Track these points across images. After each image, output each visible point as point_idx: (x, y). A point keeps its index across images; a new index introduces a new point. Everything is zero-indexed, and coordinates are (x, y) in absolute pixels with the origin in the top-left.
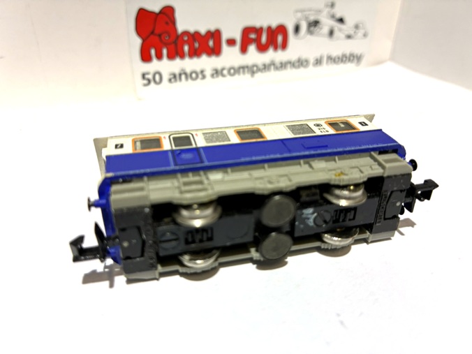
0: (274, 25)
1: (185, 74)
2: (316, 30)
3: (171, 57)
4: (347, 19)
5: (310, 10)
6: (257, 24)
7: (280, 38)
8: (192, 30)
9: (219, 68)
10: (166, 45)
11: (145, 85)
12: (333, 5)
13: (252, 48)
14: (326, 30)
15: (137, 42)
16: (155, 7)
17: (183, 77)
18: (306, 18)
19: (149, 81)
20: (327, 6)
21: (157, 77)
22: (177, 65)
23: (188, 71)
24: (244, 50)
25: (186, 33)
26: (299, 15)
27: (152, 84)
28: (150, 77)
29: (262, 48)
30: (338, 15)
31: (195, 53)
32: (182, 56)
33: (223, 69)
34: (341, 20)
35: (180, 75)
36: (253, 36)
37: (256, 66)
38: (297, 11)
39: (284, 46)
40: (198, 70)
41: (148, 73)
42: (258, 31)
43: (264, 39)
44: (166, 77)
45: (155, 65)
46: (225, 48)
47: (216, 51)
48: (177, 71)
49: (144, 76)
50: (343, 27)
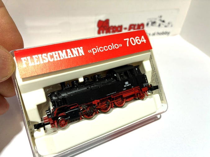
0: (140, 23)
7: (141, 27)
12: (161, 17)
20: (159, 17)
42: (134, 25)
43: (136, 27)
46: (123, 30)
50: (164, 23)
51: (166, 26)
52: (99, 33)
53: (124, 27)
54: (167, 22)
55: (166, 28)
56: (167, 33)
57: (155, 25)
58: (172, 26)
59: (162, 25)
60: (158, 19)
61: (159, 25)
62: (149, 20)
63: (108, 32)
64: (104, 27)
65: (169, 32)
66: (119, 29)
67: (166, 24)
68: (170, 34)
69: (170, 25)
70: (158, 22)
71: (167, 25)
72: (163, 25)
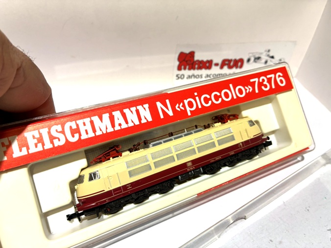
0: (238, 58)
1: (194, 76)
2: (259, 61)
3: (189, 69)
4: (275, 57)
5: (257, 53)
6: (230, 58)
7: (239, 64)
8: (200, 59)
9: (209, 74)
10: (188, 64)
11: (177, 79)
12: (269, 51)
13: (226, 67)
14: (263, 61)
15: (177, 63)
16: (187, 51)
17: (193, 77)
18: (254, 56)
19: (179, 78)
20: (266, 51)
21: (182, 77)
22: (192, 72)
23: (195, 75)
24: (222, 67)
25: (198, 61)
26: (251, 55)
27: (180, 79)
28: (179, 76)
29: (230, 67)
30: (271, 55)
31: (200, 68)
32: (194, 69)
33: (211, 75)
34: (272, 57)
35: (192, 76)
36: (227, 63)
37: (226, 74)
38: (250, 53)
39: (241, 67)
40: (200, 74)
41: (179, 75)
42: (230, 61)
43: (232, 64)
44: (186, 76)
45: (183, 72)
46: (213, 67)
47: (209, 68)
48: (191, 74)
49: (177, 76)
50: (273, 60)
52: (179, 68)
53: (214, 62)
54: (277, 58)
59: (269, 62)
60: (265, 53)
63: (192, 67)
64: (187, 61)
66: (207, 65)
67: (276, 60)
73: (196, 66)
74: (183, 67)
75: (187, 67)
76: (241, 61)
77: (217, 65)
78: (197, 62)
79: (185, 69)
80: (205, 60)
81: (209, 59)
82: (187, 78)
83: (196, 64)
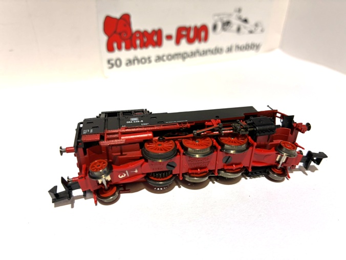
1: (138, 60)
4: (250, 20)
5: (224, 14)
7: (203, 34)
8: (142, 29)
10: (124, 40)
11: (110, 68)
12: (240, 10)
13: (184, 41)
14: (235, 28)
15: (105, 38)
16: (117, 15)
17: (136, 62)
18: (221, 20)
19: (113, 65)
20: (235, 11)
21: (118, 62)
22: (132, 54)
23: (139, 57)
24: (178, 42)
25: (138, 32)
28: (113, 62)
29: (190, 41)
30: (244, 17)
31: (144, 45)
32: (135, 47)
33: (163, 56)
35: (134, 60)
36: (184, 33)
37: (186, 53)
38: (215, 15)
39: (206, 39)
42: (188, 29)
43: (192, 35)
44: (124, 62)
45: (117, 54)
46: (165, 41)
47: (159, 43)
48: (132, 58)
49: (109, 62)
50: (247, 25)
51: (251, 32)
52: (110, 49)
53: (165, 33)
54: (252, 21)
55: (251, 35)
56: (255, 47)
57: (229, 28)
58: (262, 31)
59: (243, 30)
60: (235, 15)
61: (239, 30)
62: (216, 18)
63: (131, 45)
64: (120, 34)
65: (258, 44)
66: (155, 38)
67: (250, 26)
68: (262, 49)
69: (259, 29)
70: (236, 23)
71: (253, 29)
72: (245, 28)
73: (138, 42)
74: (115, 45)
75: (123, 45)
76: (204, 28)
77: (169, 37)
78: (138, 35)
79: (119, 48)
80: (150, 30)
81: (156, 28)
82: (127, 64)
83: (136, 38)
